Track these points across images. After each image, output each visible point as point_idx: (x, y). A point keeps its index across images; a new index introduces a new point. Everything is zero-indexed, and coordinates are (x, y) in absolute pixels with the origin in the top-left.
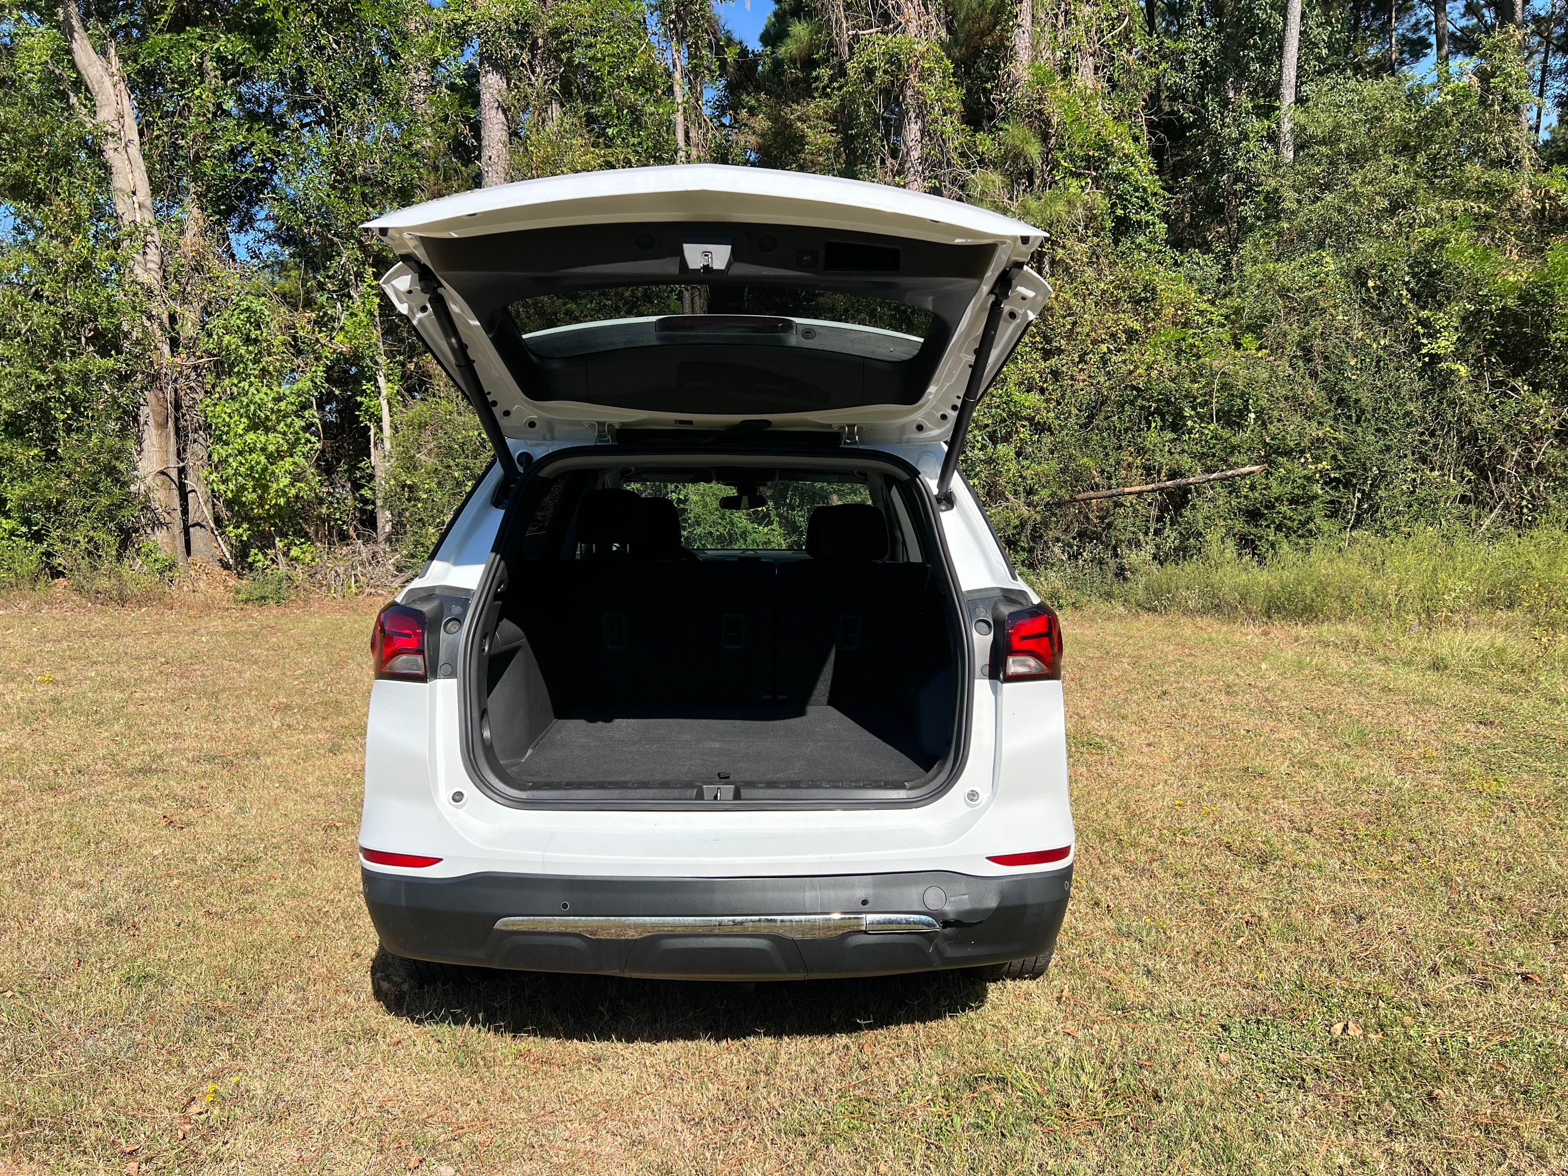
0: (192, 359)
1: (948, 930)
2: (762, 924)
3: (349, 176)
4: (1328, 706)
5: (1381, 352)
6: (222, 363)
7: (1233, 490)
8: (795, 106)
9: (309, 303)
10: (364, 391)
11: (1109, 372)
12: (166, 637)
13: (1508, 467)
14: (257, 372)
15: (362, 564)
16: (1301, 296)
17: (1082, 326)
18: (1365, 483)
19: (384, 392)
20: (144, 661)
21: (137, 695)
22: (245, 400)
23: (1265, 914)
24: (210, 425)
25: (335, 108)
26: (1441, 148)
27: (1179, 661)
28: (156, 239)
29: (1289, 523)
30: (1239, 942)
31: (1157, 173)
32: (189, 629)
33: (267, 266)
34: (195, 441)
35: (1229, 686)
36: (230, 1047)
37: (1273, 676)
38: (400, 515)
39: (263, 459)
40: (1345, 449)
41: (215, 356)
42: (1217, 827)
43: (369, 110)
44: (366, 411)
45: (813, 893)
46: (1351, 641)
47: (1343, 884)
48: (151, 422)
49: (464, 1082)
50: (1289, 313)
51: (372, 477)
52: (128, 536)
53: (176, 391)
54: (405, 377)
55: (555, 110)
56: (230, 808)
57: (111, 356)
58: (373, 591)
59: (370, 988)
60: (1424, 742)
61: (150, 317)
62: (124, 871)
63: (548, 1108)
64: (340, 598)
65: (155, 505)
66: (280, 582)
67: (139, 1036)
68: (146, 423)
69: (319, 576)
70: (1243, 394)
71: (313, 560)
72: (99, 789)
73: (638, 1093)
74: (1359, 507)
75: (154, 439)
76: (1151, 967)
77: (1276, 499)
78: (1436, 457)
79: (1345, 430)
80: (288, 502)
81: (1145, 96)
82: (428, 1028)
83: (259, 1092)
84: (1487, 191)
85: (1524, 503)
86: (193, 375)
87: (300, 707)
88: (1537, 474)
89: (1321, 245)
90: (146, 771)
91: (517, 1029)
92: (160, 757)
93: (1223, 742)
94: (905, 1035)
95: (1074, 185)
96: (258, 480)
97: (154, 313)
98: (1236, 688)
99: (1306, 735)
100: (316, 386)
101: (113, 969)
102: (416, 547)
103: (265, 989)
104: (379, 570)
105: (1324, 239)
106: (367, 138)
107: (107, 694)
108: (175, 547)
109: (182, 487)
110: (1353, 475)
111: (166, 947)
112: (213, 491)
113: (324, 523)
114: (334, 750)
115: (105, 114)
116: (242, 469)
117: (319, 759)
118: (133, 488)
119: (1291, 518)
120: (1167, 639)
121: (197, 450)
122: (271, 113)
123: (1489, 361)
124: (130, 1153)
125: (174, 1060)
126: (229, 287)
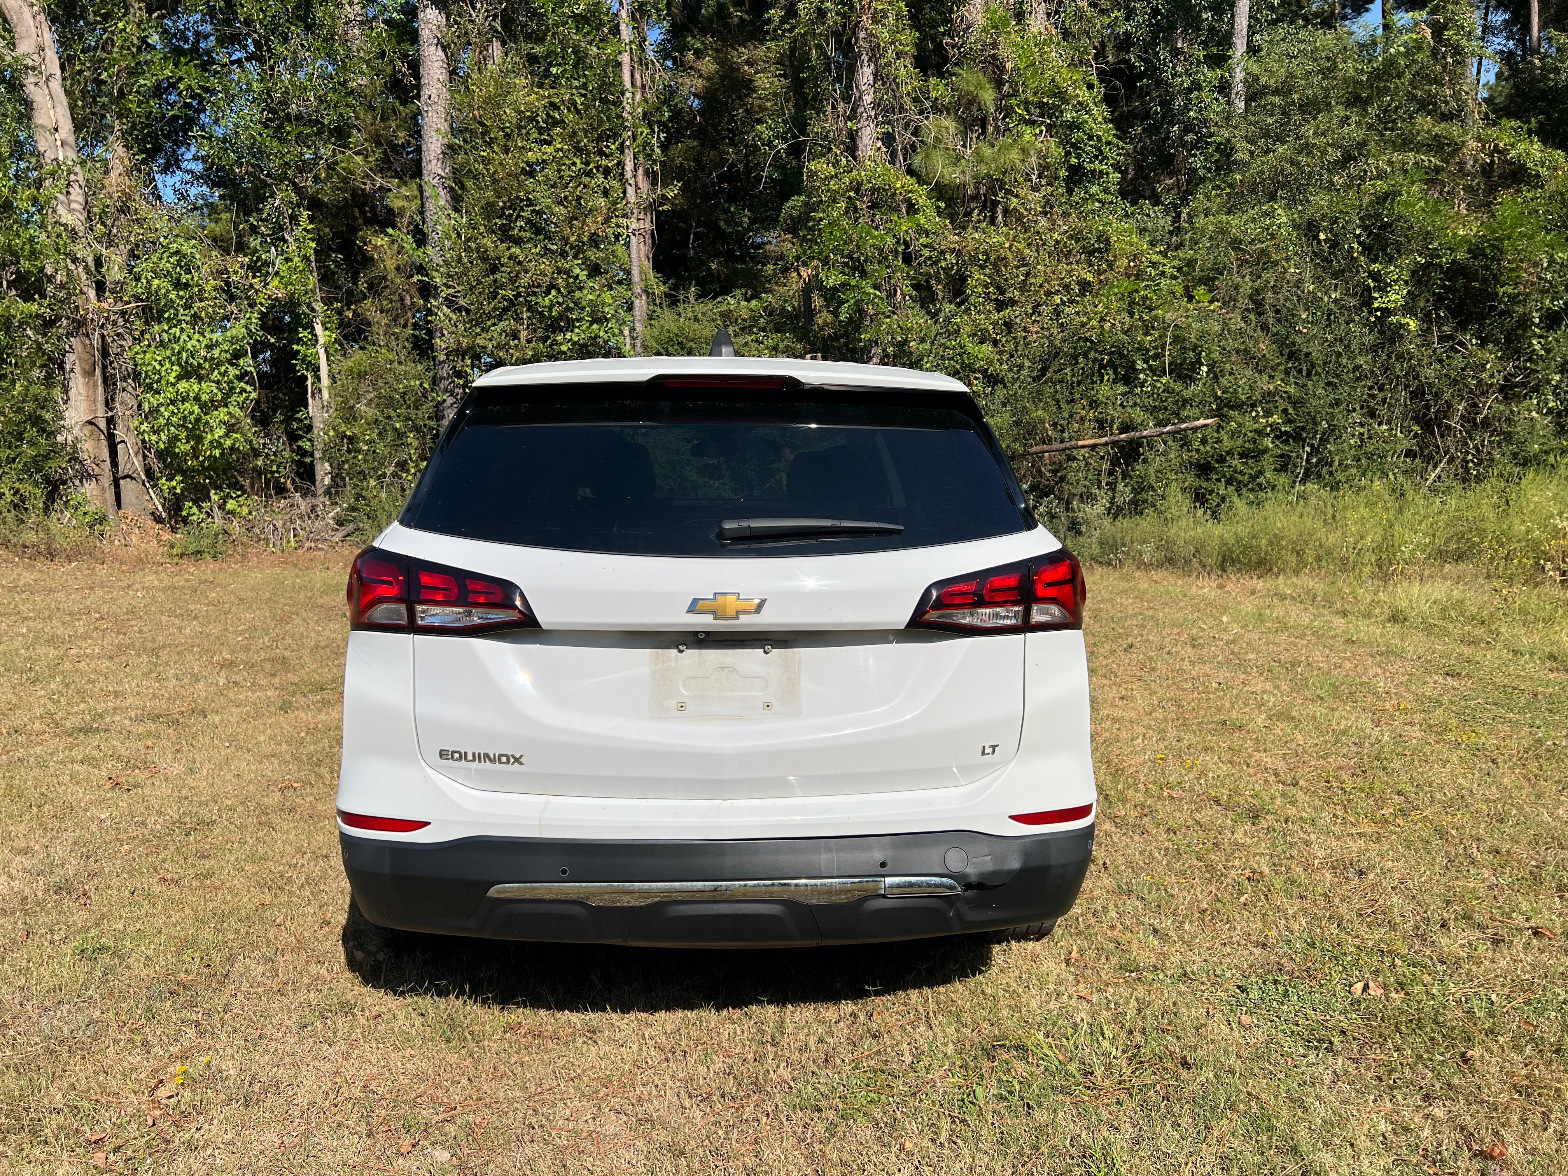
0: (119, 304)
1: (970, 893)
2: (776, 888)
3: (282, 114)
4: (1295, 659)
5: (1332, 306)
6: (151, 309)
7: (1185, 443)
8: (743, 50)
9: (241, 248)
10: (301, 339)
11: (1062, 324)
12: (99, 592)
13: (1454, 423)
14: (188, 318)
15: (301, 517)
16: (1254, 248)
17: (1036, 277)
18: (1314, 437)
19: (321, 341)
20: (78, 616)
21: (72, 652)
22: (177, 348)
23: (1266, 870)
24: (140, 374)
25: (267, 42)
26: (1392, 100)
27: (1141, 614)
28: (80, 178)
29: (1240, 477)
30: (1243, 899)
31: (1111, 121)
32: (125, 583)
33: (196, 208)
34: (124, 390)
35: (1193, 639)
36: (197, 1024)
37: (1236, 629)
38: (340, 467)
39: (196, 409)
40: (1295, 403)
41: (142, 300)
42: (1202, 781)
43: (302, 45)
44: (303, 360)
45: (829, 856)
46: (1308, 595)
47: (1338, 838)
48: (77, 369)
49: (453, 1058)
50: (1241, 265)
51: (309, 428)
52: (56, 488)
53: (103, 337)
54: (342, 325)
55: (496, 49)
56: (178, 769)
57: (35, 300)
58: (313, 545)
59: (343, 958)
60: (1395, 694)
61: (75, 260)
62: (70, 836)
63: (546, 1086)
64: (279, 553)
65: (83, 456)
66: (216, 535)
67: (98, 1013)
68: (72, 370)
69: (256, 530)
70: (1196, 347)
71: (250, 513)
72: (38, 750)
73: (638, 1067)
74: (1308, 461)
75: (81, 386)
76: (1157, 926)
77: (1228, 453)
78: (1383, 411)
79: (1296, 383)
80: (222, 454)
81: (1097, 44)
82: (409, 1000)
83: (232, 1072)
84: (1437, 145)
85: (1470, 457)
86: (121, 322)
87: (246, 664)
88: (1483, 428)
89: (1272, 198)
90: (86, 730)
91: (505, 1000)
92: (101, 716)
93: (1195, 695)
94: (913, 1002)
95: (1028, 132)
96: (191, 430)
97: (78, 256)
98: (1201, 641)
99: (1277, 687)
100: (250, 333)
101: (64, 940)
102: (357, 500)
103: (231, 960)
104: (319, 524)
105: (1276, 191)
106: (301, 75)
107: (41, 650)
108: (105, 500)
109: (111, 438)
110: (1303, 428)
111: (121, 916)
112: (144, 441)
113: (260, 475)
114: (285, 707)
115: (25, 47)
116: (174, 419)
117: (270, 717)
118: (60, 439)
119: (1241, 471)
120: (1125, 592)
121: (125, 399)
122: (197, 49)
123: (1438, 315)
124: (96, 1142)
125: (138, 1038)
126: (157, 230)
